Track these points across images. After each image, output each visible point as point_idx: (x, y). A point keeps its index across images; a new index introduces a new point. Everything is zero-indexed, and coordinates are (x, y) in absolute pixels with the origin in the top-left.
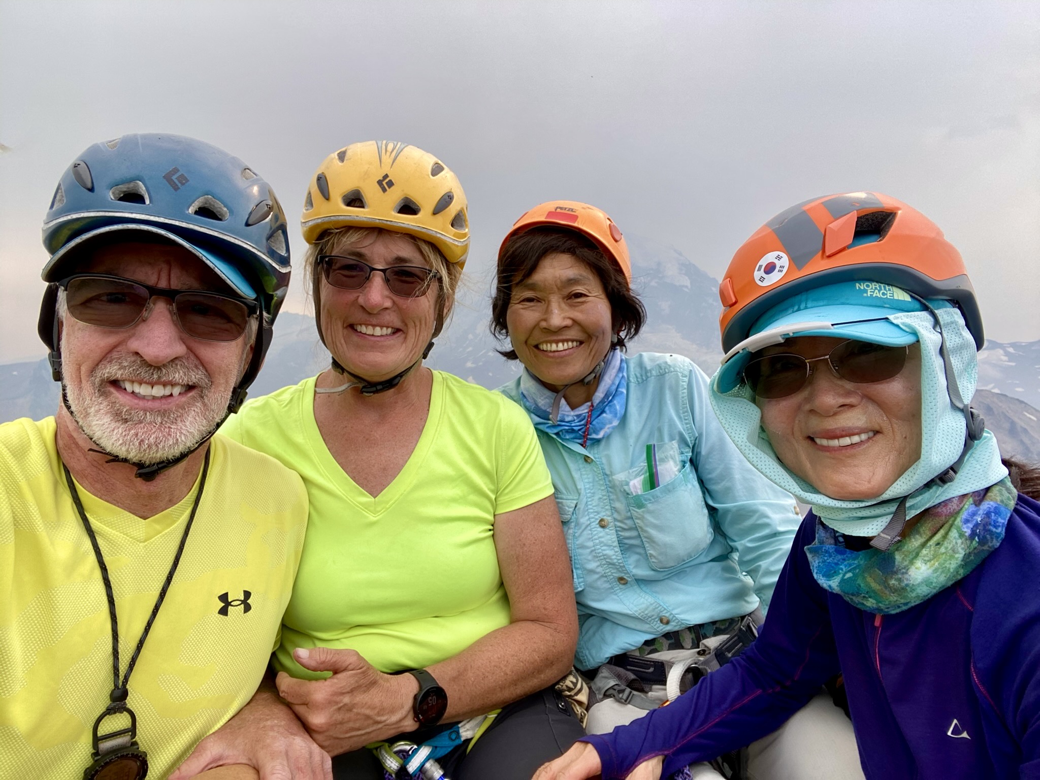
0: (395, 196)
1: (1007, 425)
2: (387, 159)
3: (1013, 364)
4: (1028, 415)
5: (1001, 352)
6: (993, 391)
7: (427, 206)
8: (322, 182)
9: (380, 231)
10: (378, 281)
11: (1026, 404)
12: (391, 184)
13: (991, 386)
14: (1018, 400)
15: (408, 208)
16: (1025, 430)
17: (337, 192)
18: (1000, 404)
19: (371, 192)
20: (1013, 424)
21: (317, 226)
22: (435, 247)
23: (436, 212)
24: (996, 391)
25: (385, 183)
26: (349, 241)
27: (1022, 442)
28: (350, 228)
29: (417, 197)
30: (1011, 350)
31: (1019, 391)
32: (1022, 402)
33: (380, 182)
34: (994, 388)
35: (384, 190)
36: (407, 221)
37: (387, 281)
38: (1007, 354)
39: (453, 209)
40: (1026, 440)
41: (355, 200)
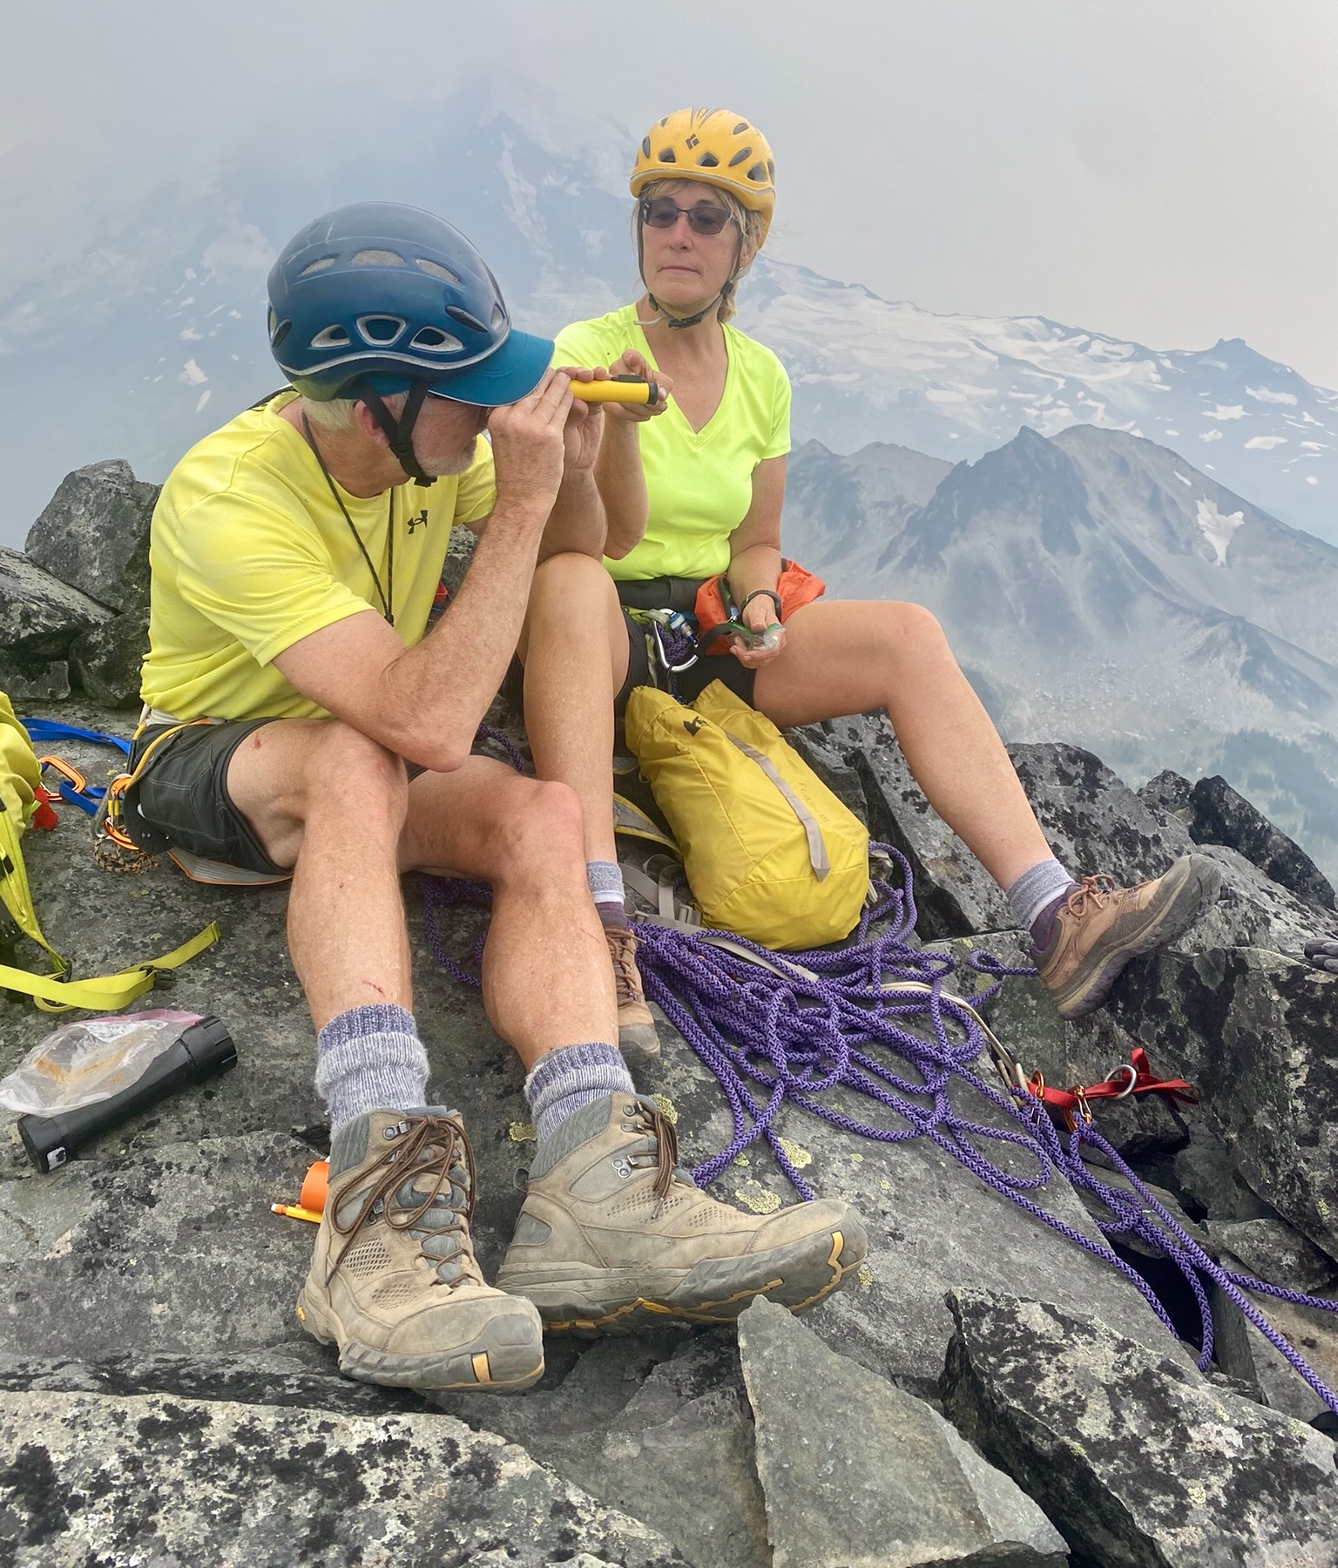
0: (699, 151)
1: (1146, 493)
2: (697, 122)
3: (1167, 388)
4: (1180, 477)
5: (1152, 365)
6: (1132, 433)
7: (724, 160)
8: (646, 144)
9: (685, 181)
10: (683, 220)
11: (1178, 456)
12: (696, 142)
13: (1132, 424)
14: (1168, 450)
15: (710, 161)
16: (1172, 502)
17: (656, 151)
18: (1141, 457)
19: (681, 151)
20: (1156, 490)
21: (639, 179)
22: (733, 195)
23: (732, 164)
24: (1137, 433)
25: (692, 142)
26: (662, 190)
27: (1166, 522)
28: (663, 179)
29: (717, 152)
30: (1167, 363)
31: (1170, 436)
32: (1173, 454)
33: (688, 141)
34: (1134, 428)
35: (691, 147)
36: (708, 172)
37: (690, 221)
38: (1161, 370)
39: (749, 163)
40: (1173, 520)
41: (668, 157)
